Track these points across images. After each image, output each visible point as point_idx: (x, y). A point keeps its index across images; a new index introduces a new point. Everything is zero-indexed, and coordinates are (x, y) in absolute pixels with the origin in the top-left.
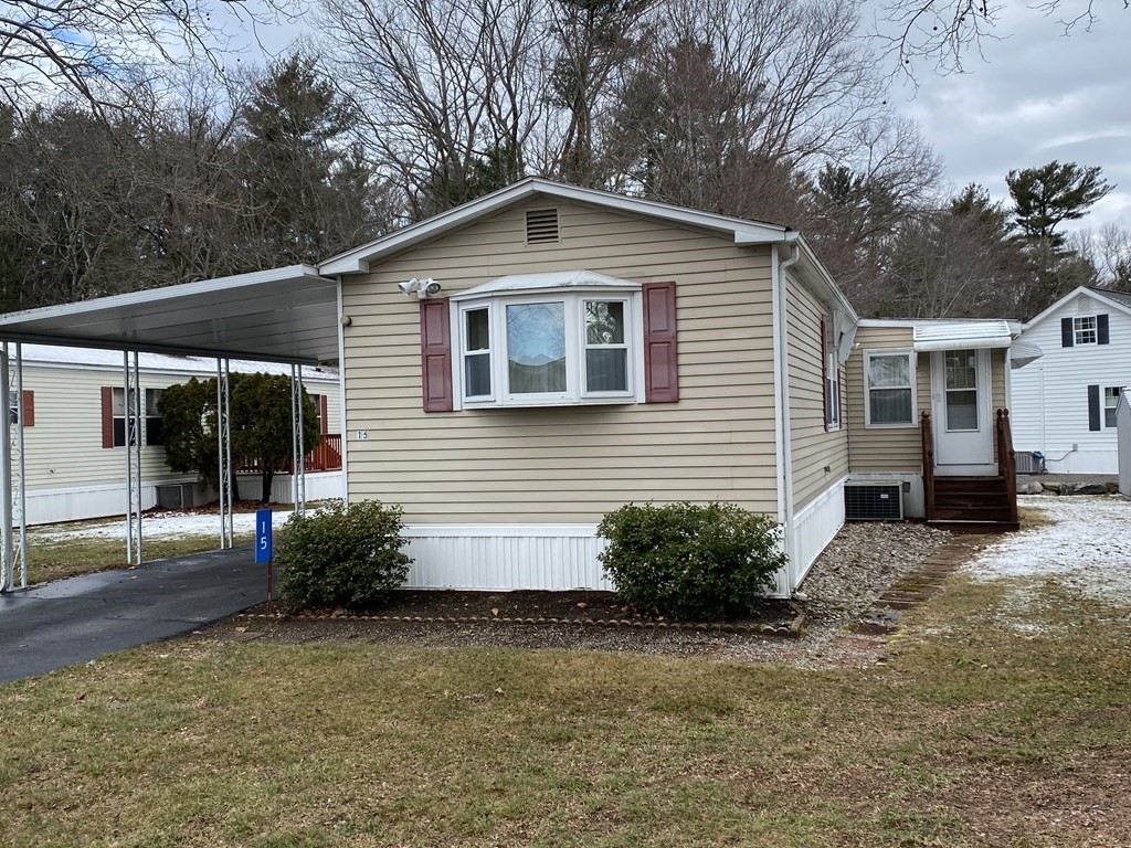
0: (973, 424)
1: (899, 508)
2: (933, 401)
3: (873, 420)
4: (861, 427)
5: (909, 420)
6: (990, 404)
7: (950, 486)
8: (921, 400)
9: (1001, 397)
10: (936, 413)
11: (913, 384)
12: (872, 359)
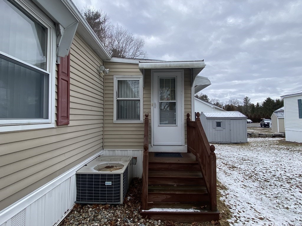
0: (173, 121)
1: (119, 193)
2: (152, 108)
3: (118, 118)
4: (110, 121)
5: (139, 118)
6: (183, 110)
7: (160, 166)
8: (146, 107)
9: (189, 107)
10: (153, 113)
11: (141, 97)
12: (120, 82)
